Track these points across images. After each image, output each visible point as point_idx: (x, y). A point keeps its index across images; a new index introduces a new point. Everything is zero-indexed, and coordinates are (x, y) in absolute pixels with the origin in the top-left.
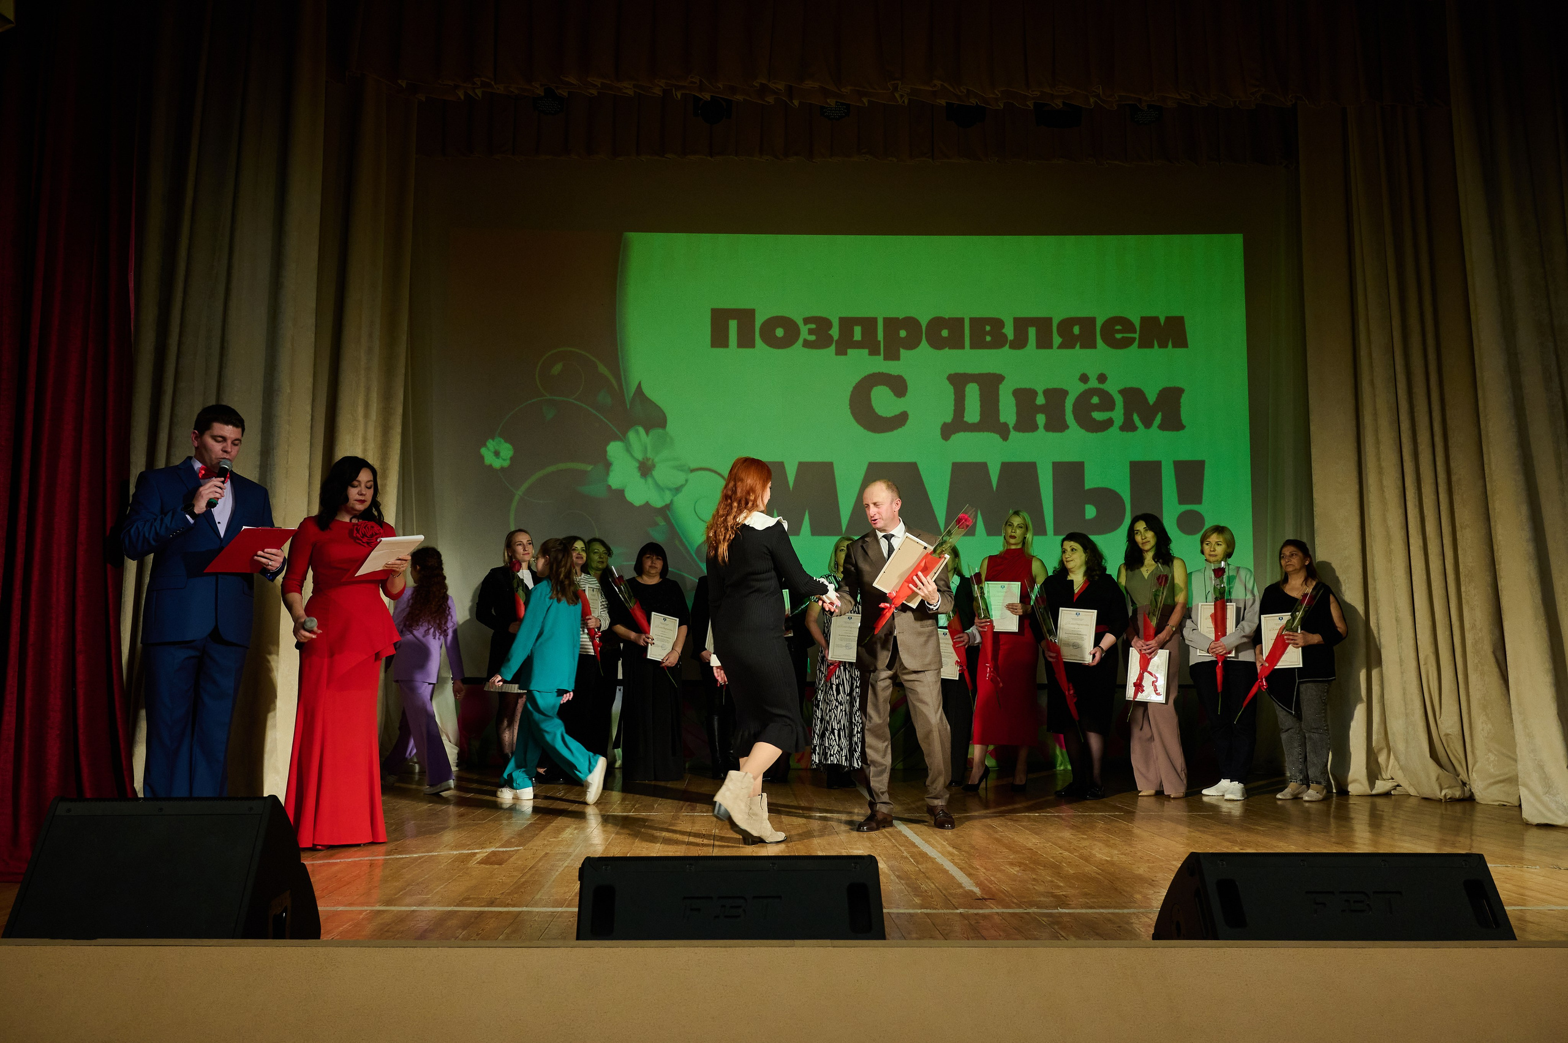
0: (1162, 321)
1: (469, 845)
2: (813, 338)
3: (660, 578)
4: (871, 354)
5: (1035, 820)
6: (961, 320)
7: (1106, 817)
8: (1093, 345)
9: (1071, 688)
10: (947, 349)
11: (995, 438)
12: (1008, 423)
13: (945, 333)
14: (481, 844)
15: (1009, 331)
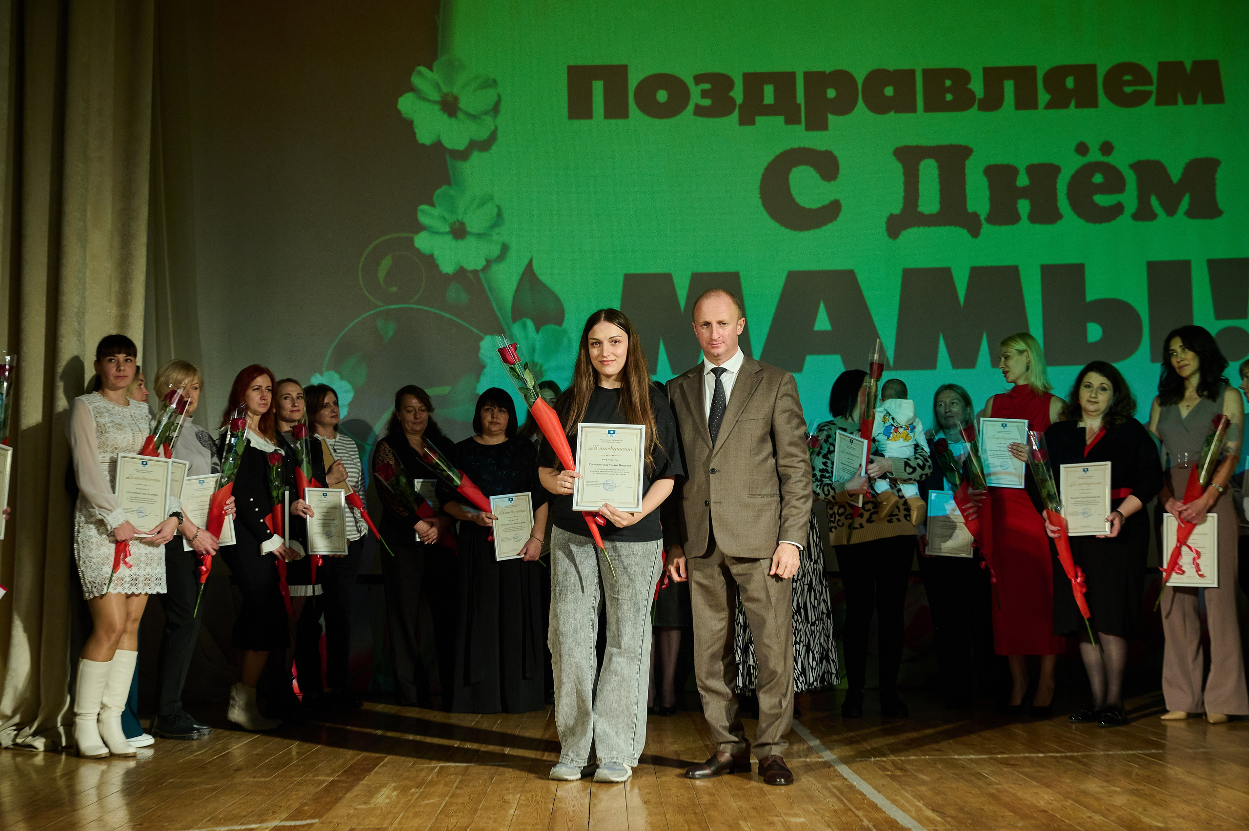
0: (1188, 66)
1: (245, 816)
2: (707, 102)
3: (506, 436)
4: (788, 122)
5: (1039, 763)
6: (912, 72)
7: (1139, 757)
8: (1093, 103)
9: (1079, 574)
10: (892, 113)
11: (961, 233)
12: (979, 213)
13: (889, 91)
14: (260, 816)
15: (977, 86)
